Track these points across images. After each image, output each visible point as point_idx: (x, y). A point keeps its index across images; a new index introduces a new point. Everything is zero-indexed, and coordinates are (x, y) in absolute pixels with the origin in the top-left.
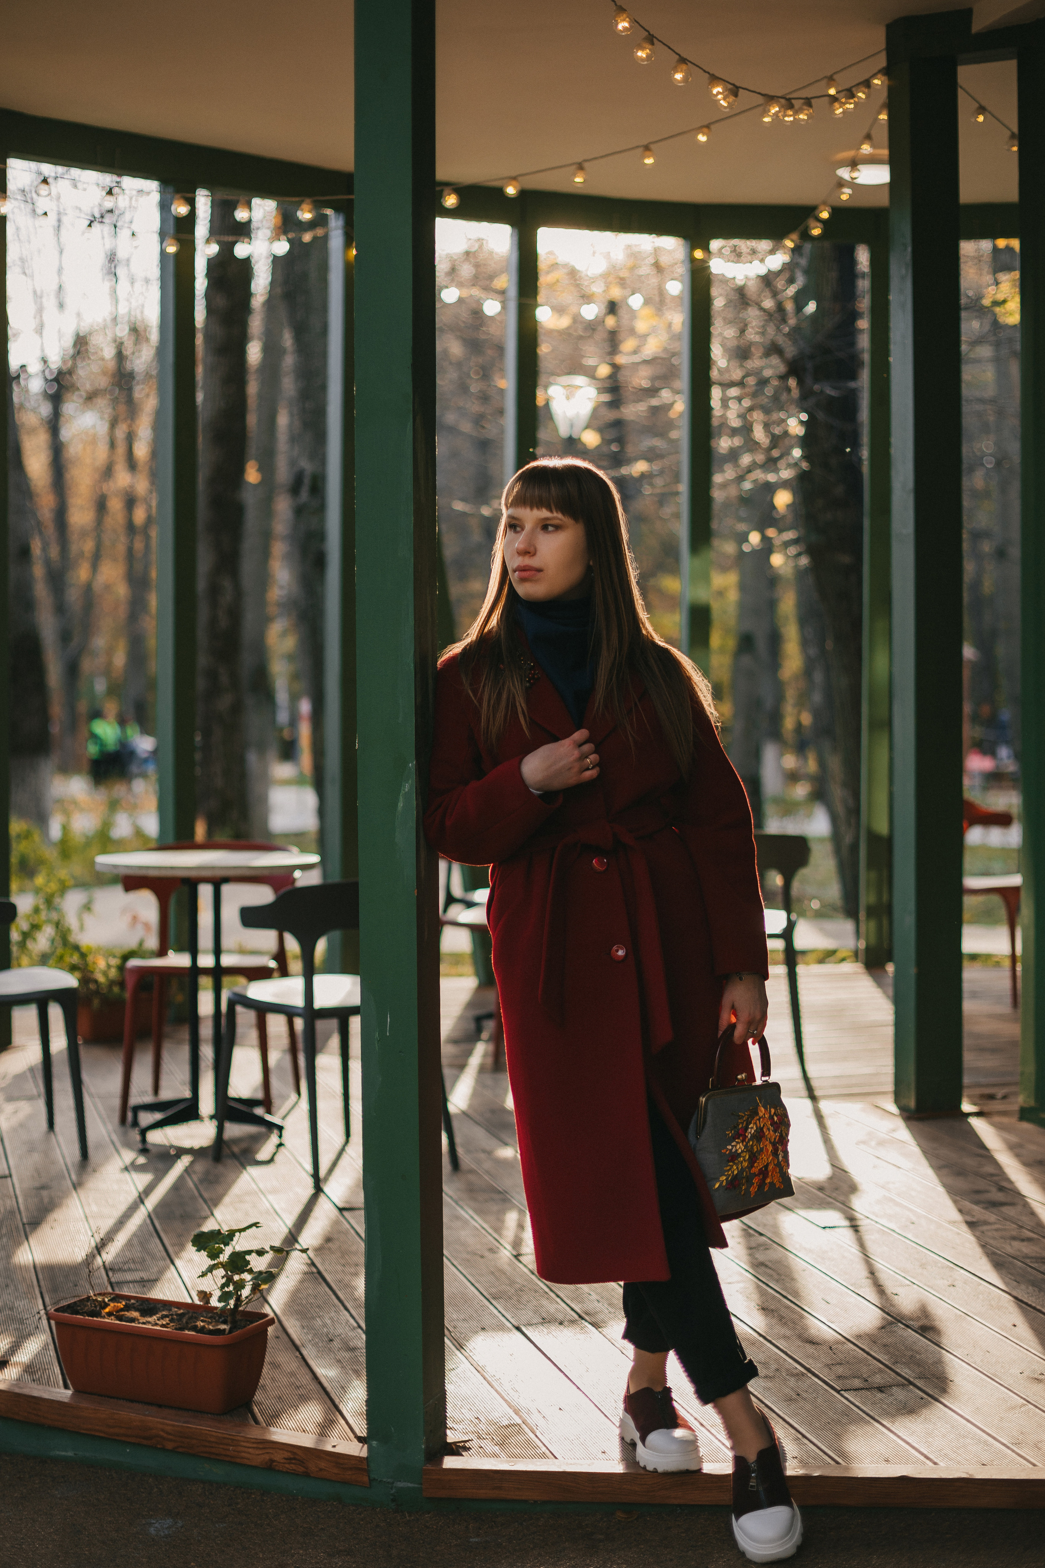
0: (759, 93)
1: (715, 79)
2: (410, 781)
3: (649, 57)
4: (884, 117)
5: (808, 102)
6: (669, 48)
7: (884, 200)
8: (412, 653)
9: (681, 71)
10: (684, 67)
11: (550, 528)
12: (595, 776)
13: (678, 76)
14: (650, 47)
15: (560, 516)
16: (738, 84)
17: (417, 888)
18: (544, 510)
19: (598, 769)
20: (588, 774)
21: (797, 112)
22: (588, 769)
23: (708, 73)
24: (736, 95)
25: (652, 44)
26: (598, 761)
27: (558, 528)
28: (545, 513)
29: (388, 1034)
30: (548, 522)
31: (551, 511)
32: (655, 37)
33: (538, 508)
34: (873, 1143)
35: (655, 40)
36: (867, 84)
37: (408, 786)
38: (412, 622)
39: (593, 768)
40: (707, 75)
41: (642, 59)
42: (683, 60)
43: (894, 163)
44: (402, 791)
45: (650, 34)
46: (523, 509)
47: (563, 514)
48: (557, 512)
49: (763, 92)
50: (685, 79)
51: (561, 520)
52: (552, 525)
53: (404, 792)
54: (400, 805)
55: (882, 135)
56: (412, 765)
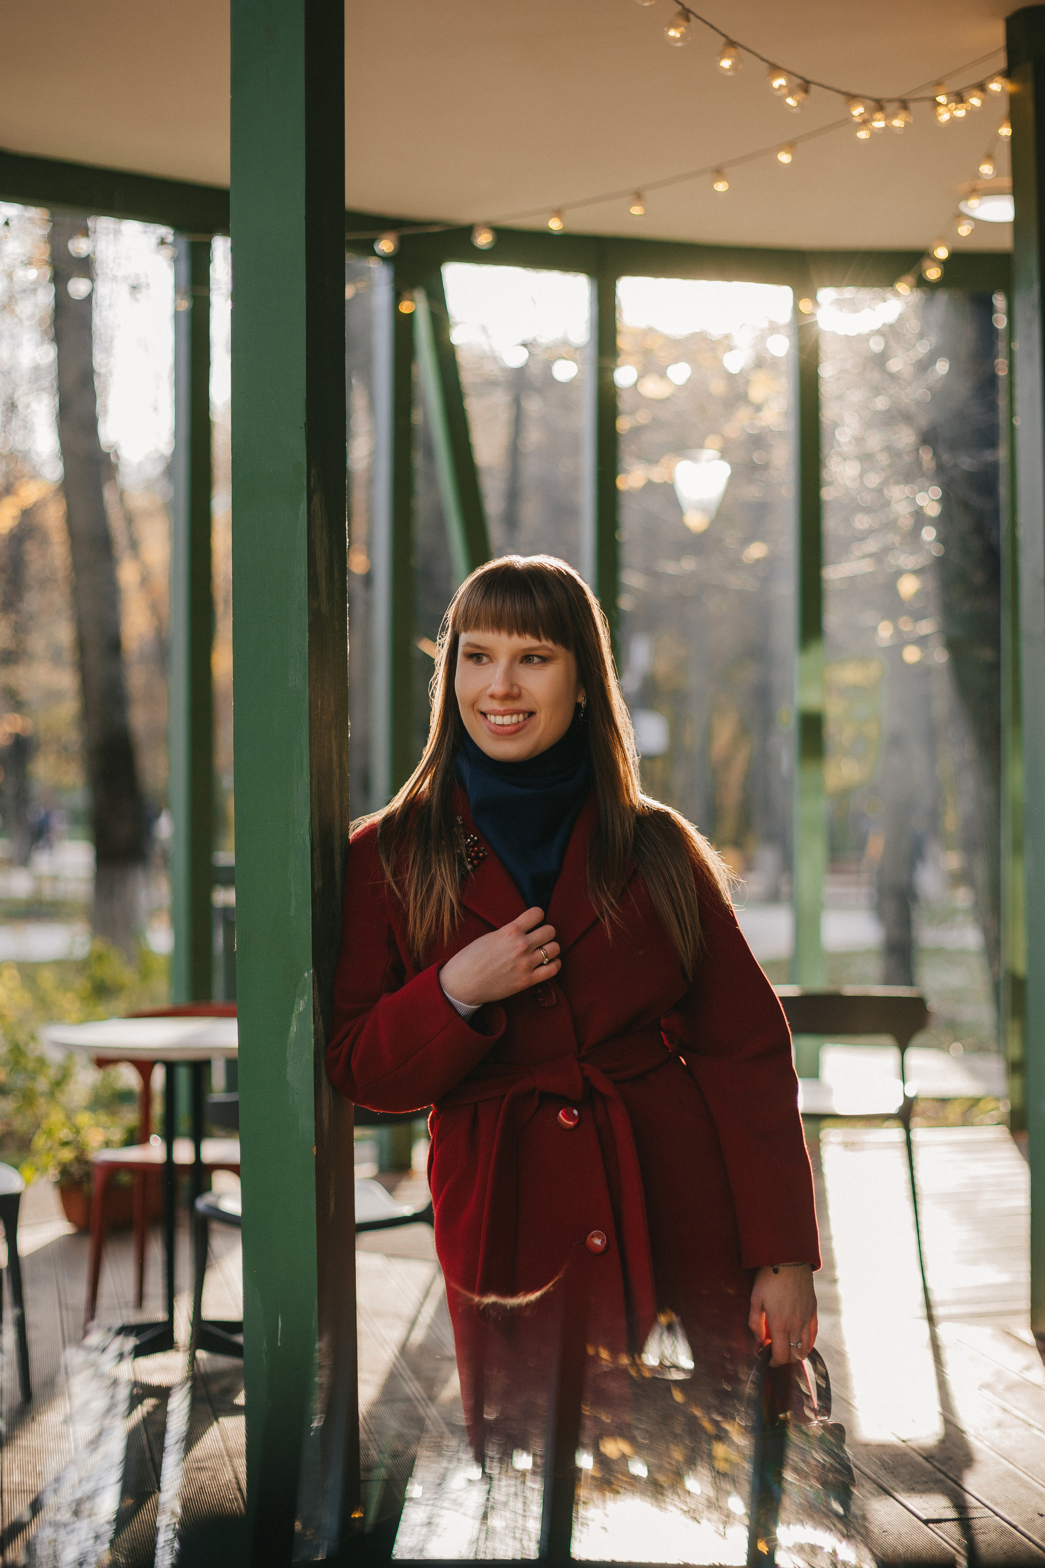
0: (838, 91)
1: (775, 69)
2: (306, 998)
3: (683, 37)
4: (1006, 131)
5: (904, 105)
6: (712, 27)
7: (1005, 242)
8: (308, 820)
9: (729, 57)
10: (732, 51)
11: (536, 660)
12: (554, 973)
13: (726, 63)
14: (685, 23)
15: (549, 644)
16: (809, 77)
17: (316, 1145)
18: (528, 637)
19: (558, 962)
20: (544, 972)
21: (889, 117)
22: (542, 964)
23: (767, 61)
24: (806, 91)
25: (688, 20)
26: (558, 952)
27: (545, 660)
28: (528, 642)
29: (279, 1344)
30: (533, 653)
31: (540, 640)
32: (693, 13)
33: (519, 634)
34: (1000, 1387)
35: (691, 16)
36: (981, 87)
37: (304, 1004)
38: (306, 778)
39: (550, 962)
40: (766, 65)
41: (674, 39)
42: (732, 44)
43: (1017, 193)
44: (295, 1010)
45: (684, 8)
46: (496, 634)
47: (554, 642)
48: (547, 639)
49: (844, 89)
50: (734, 67)
51: (551, 650)
52: (538, 656)
53: (297, 1012)
54: (294, 1028)
55: (1004, 155)
56: (308, 975)
